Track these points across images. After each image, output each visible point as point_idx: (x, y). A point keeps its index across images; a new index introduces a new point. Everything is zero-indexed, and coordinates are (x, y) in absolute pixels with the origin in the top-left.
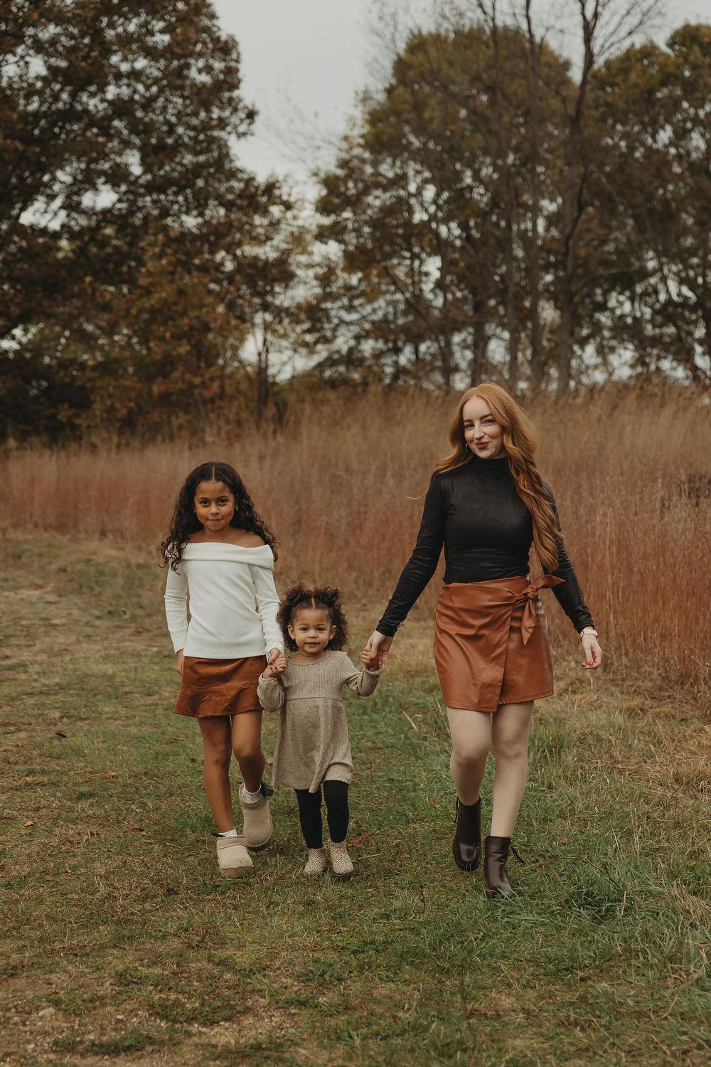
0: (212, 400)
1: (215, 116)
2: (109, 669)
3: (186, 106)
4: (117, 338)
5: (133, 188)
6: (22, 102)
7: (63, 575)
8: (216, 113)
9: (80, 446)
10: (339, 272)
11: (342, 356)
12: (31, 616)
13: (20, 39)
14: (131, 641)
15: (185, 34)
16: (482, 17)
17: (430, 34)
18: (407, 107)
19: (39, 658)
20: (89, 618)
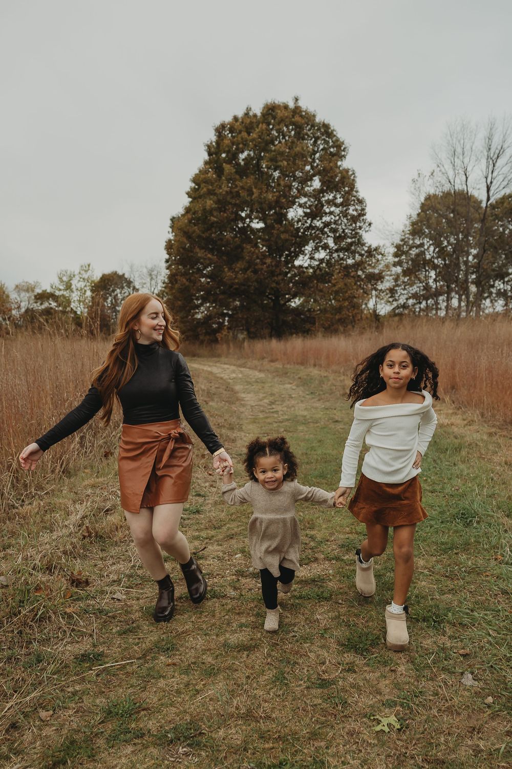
1: (358, 225)
2: (305, 413)
3: (348, 223)
5: (331, 251)
6: (296, 224)
7: (299, 380)
8: (358, 224)
10: (401, 277)
11: (402, 305)
12: (286, 394)
13: (294, 203)
15: (348, 198)
16: (451, 186)
17: (433, 194)
18: (425, 219)
19: (283, 409)
20: (304, 395)
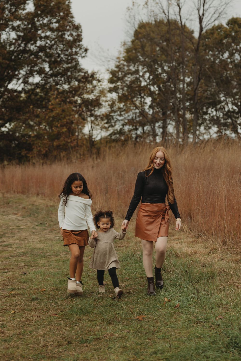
0: (75, 147)
2: (42, 246)
3: (64, 48)
4: (41, 126)
5: (46, 76)
6: (8, 47)
7: (24, 210)
8: (74, 50)
9: (29, 164)
10: (116, 103)
11: (118, 131)
12: (13, 225)
13: (7, 26)
14: (49, 234)
15: (63, 23)
16: (164, 16)
17: (146, 22)
18: (139, 47)
19: (16, 242)
20: (34, 226)
